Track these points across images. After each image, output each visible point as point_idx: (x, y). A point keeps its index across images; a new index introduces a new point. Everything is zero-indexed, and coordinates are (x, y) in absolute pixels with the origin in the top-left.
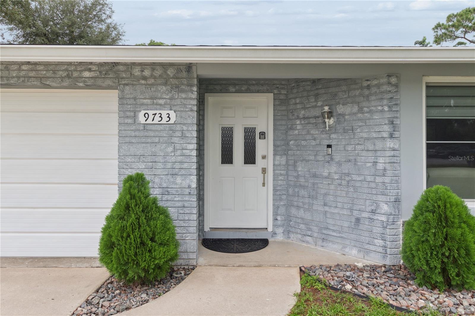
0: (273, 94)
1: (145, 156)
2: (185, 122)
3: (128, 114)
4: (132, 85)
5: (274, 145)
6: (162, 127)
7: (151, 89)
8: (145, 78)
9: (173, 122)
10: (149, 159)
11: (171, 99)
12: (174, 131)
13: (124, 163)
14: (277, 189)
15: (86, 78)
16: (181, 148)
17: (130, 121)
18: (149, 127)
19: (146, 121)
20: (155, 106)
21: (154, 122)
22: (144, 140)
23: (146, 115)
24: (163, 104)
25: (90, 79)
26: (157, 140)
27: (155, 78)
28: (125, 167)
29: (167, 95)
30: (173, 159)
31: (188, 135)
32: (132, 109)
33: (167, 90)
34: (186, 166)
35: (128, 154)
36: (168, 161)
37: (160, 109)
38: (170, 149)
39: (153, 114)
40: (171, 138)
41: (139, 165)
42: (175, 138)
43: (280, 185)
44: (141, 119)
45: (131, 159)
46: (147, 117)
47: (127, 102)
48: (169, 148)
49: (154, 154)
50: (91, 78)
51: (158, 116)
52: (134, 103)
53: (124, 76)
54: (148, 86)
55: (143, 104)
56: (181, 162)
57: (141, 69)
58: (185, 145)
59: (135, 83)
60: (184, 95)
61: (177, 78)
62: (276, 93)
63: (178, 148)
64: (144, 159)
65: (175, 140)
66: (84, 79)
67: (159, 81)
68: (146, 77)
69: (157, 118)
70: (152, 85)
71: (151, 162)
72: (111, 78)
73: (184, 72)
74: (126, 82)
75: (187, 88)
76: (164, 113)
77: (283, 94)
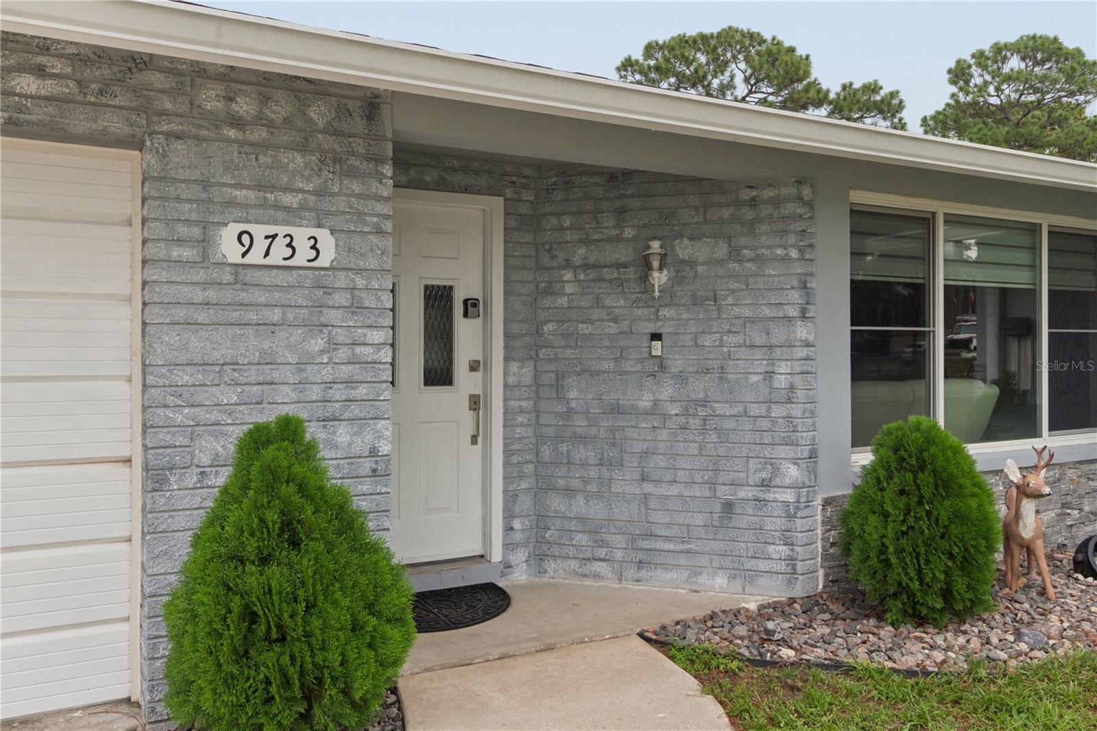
0: (502, 198)
1: (238, 364)
2: (361, 264)
3: (183, 230)
4: (197, 138)
5: (507, 335)
6: (291, 278)
7: (256, 158)
8: (237, 122)
9: (327, 265)
10: (253, 374)
11: (320, 193)
12: (329, 290)
13: (169, 390)
14: (511, 448)
15: (26, 97)
16: (349, 341)
17: (187, 253)
18: (251, 276)
19: (244, 255)
20: (272, 212)
21: (268, 261)
22: (234, 316)
23: (245, 239)
24: (295, 206)
25: (43, 103)
26: (276, 314)
27: (270, 125)
28: (171, 400)
29: (309, 180)
30: (327, 374)
31: (369, 301)
32: (194, 217)
33: (306, 165)
34: (364, 391)
35: (182, 358)
36: (312, 379)
37: (286, 223)
38: (317, 344)
39: (267, 237)
40: (321, 312)
41: (218, 394)
42: (333, 312)
43: (520, 439)
44: (229, 248)
45: (191, 376)
46: (247, 245)
47: (179, 191)
48: (312, 341)
49: (270, 361)
50: (46, 98)
51: (281, 242)
52: (203, 196)
53: (168, 106)
54: (246, 148)
55: (231, 203)
56: (350, 383)
57: (224, 93)
58: (360, 331)
59: (204, 133)
60: (356, 187)
61: (337, 134)
62: (509, 196)
63: (341, 339)
64: (236, 374)
65: (332, 316)
66: (17, 99)
67: (285, 137)
68: (241, 119)
69: (280, 251)
70: (262, 146)
71: (259, 384)
72: (121, 108)
73: (358, 119)
74: (174, 127)
75: (365, 166)
76: (302, 235)
77: (526, 201)
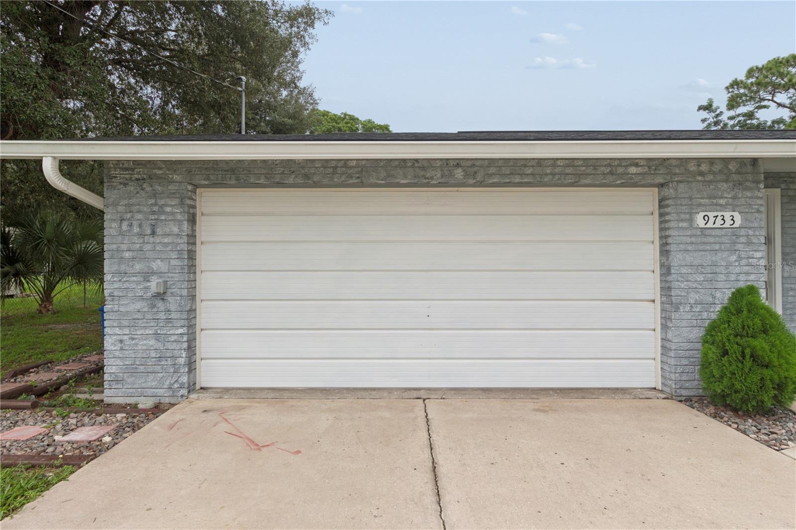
1: (703, 266)
2: (752, 225)
3: (683, 216)
4: (687, 182)
6: (723, 232)
7: (709, 187)
8: (702, 174)
9: (738, 226)
10: (708, 270)
11: (734, 198)
12: (738, 236)
13: (679, 275)
15: (633, 174)
16: (746, 257)
17: (684, 225)
18: (707, 232)
19: (706, 224)
20: (715, 207)
21: (715, 226)
22: (701, 247)
23: (706, 218)
24: (724, 204)
25: (638, 175)
26: (717, 247)
27: (714, 173)
28: (680, 279)
29: (729, 193)
30: (737, 270)
31: (755, 240)
32: (687, 211)
33: (729, 187)
34: (753, 277)
35: (684, 264)
36: (731, 272)
37: (721, 211)
38: (734, 258)
39: (714, 217)
40: (735, 245)
41: (696, 277)
42: (740, 245)
44: (700, 221)
45: (687, 270)
46: (707, 220)
47: (682, 202)
48: (732, 257)
49: (715, 264)
50: (638, 174)
51: (719, 218)
52: (690, 203)
53: (677, 171)
54: (705, 183)
55: (700, 205)
56: (747, 274)
57: (697, 164)
58: (751, 252)
59: (690, 179)
60: (749, 194)
61: (739, 173)
62: (783, 188)
63: (743, 256)
64: (703, 270)
65: (739, 247)
66: (630, 175)
67: (719, 177)
68: (703, 172)
69: (719, 221)
70: (711, 182)
71: (711, 273)
72: (661, 174)
73: (749, 166)
74: (680, 179)
75: (753, 185)
76: (727, 215)
